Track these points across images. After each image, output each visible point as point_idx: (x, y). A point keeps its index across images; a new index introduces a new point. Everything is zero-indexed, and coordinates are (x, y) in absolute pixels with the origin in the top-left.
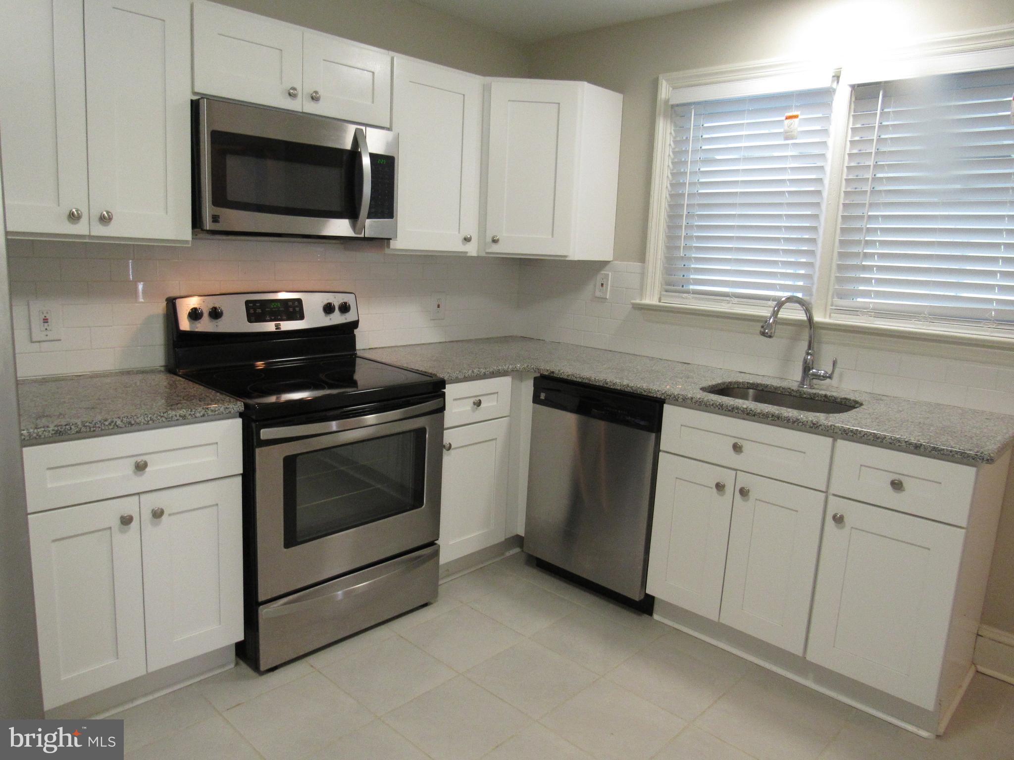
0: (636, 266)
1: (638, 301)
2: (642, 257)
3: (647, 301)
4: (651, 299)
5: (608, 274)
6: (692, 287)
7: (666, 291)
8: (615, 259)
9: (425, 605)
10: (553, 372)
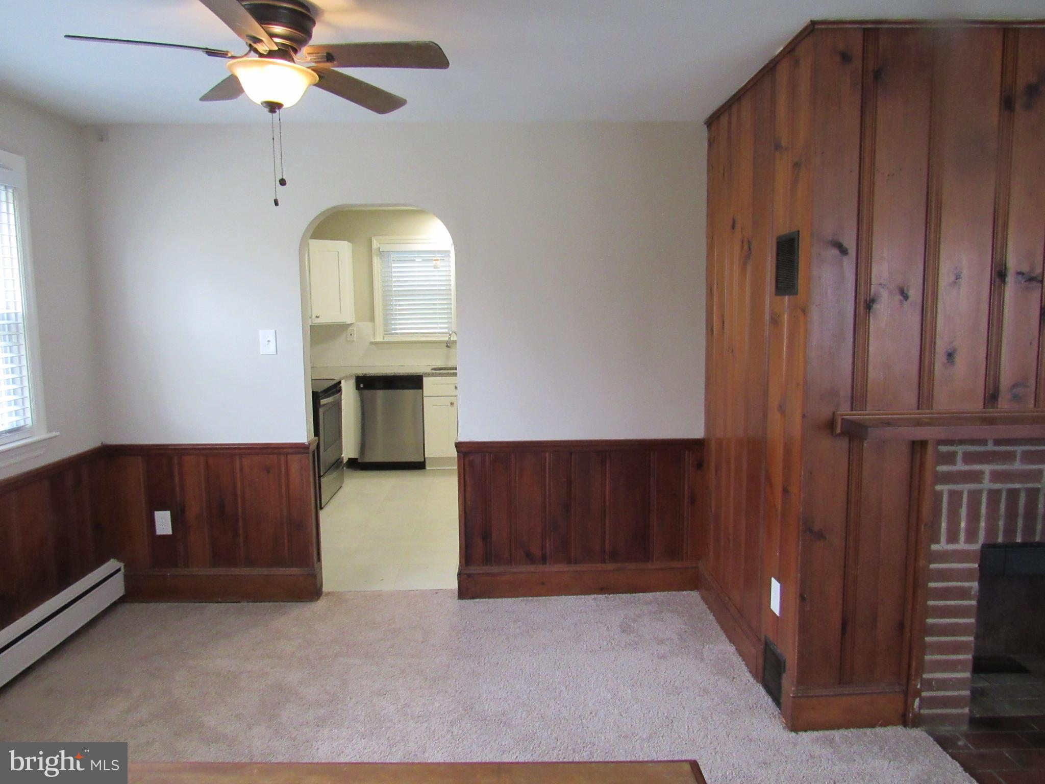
0: (370, 324)
1: (373, 340)
2: (372, 319)
3: (378, 340)
4: (379, 339)
5: (354, 330)
6: (393, 332)
7: (385, 334)
8: (356, 321)
9: (341, 487)
10: (366, 374)
